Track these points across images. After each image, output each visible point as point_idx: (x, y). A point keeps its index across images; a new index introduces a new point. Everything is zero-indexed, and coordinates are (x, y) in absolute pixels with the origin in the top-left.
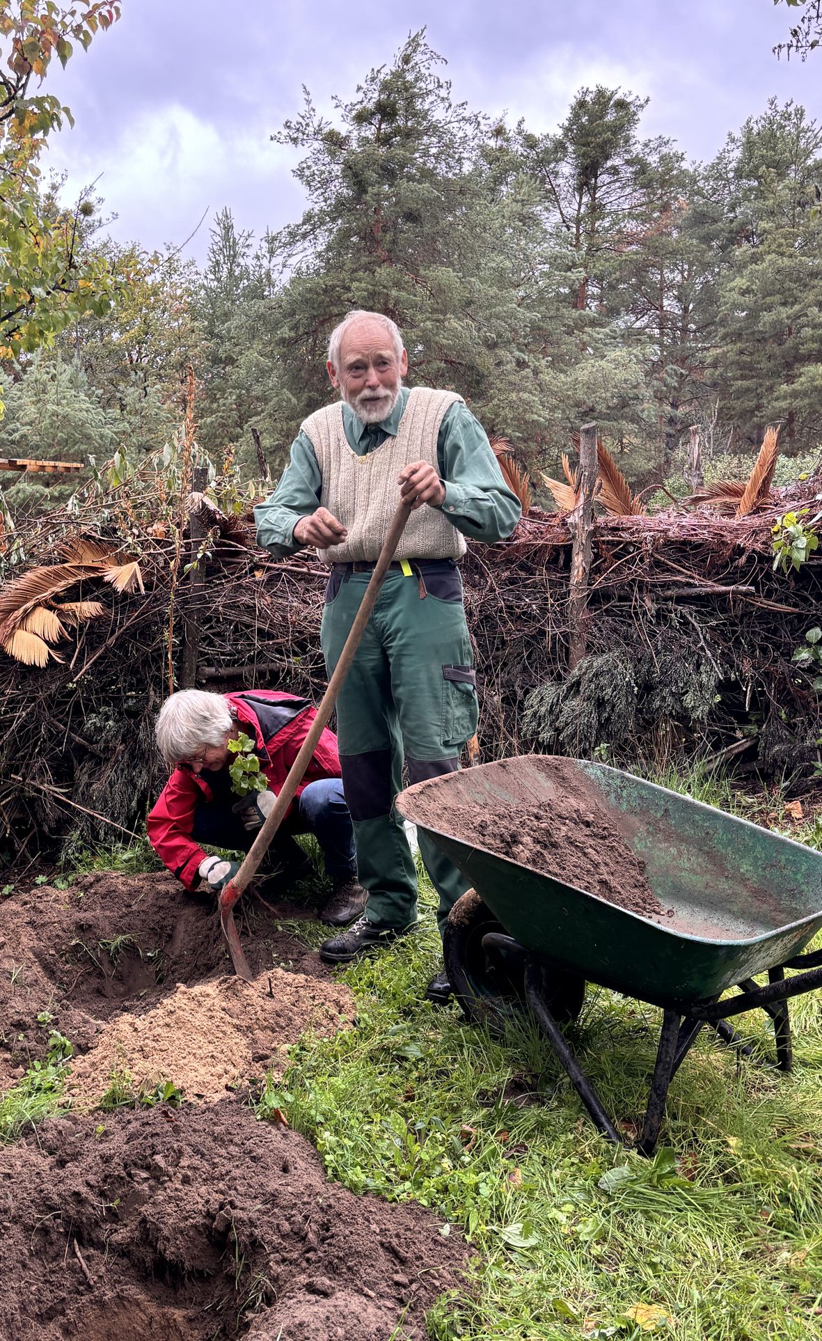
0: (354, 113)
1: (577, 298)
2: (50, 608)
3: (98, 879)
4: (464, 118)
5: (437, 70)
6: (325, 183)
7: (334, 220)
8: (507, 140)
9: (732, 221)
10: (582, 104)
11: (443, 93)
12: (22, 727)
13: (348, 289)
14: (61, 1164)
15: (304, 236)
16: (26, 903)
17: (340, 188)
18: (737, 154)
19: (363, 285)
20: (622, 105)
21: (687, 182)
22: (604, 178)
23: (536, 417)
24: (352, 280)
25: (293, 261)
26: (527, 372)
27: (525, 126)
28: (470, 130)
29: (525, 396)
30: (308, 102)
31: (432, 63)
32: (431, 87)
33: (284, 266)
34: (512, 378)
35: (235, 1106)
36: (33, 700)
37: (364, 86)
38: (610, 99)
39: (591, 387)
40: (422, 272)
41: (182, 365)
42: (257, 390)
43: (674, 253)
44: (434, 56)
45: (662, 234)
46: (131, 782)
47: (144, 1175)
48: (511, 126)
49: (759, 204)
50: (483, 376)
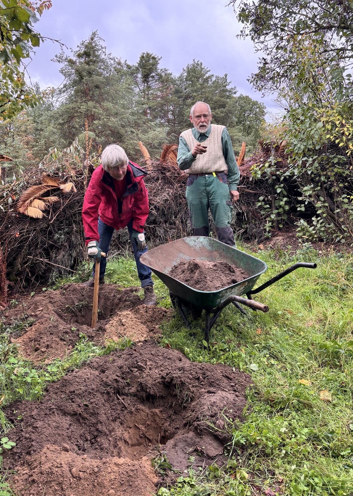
0: (77, 54)
1: (145, 113)
2: (40, 199)
3: (69, 286)
4: (110, 58)
5: (102, 43)
6: (70, 75)
7: (73, 87)
8: (122, 66)
9: (185, 93)
10: (143, 57)
11: (104, 50)
12: (32, 240)
13: (80, 108)
14: (103, 372)
15: (64, 92)
16: (45, 296)
17: (74, 77)
18: (186, 74)
19: (84, 107)
20: (154, 58)
21: (173, 82)
22: (151, 79)
23: (138, 148)
24: (81, 106)
25: (59, 100)
26: (134, 134)
27: (127, 62)
28: (112, 62)
29: (135, 141)
30: (62, 50)
31: (100, 40)
32: (100, 48)
33: (57, 101)
34: (130, 136)
35: (152, 345)
36: (35, 230)
37: (80, 46)
38: (151, 56)
39: (153, 139)
40: (102, 104)
41: (25, 131)
42: (52, 139)
43: (171, 101)
44: (100, 39)
45: (167, 96)
46: (70, 255)
47: (136, 370)
48: (123, 62)
49: (192, 88)
50: (122, 136)
